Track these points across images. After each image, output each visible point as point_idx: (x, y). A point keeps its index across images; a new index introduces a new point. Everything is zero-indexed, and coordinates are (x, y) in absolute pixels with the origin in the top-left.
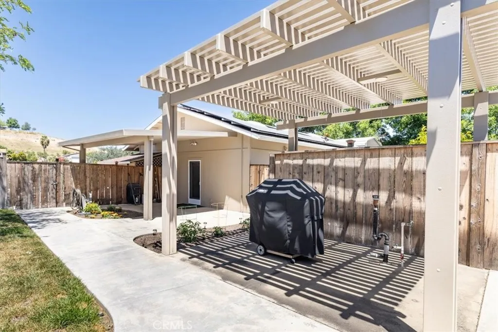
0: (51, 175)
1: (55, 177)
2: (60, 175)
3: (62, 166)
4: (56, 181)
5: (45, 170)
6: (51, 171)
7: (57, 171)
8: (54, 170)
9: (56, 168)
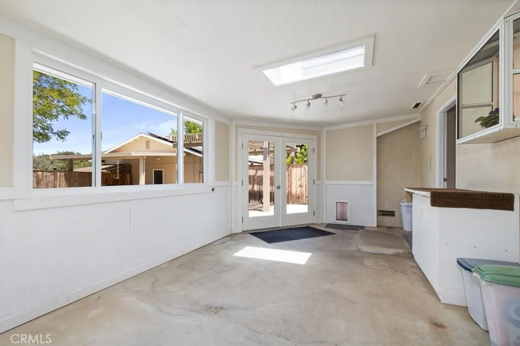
0: (50, 180)
1: (53, 181)
2: (57, 180)
3: (58, 173)
4: (54, 184)
5: (46, 176)
6: (50, 177)
7: (55, 177)
8: (53, 176)
9: (54, 175)
